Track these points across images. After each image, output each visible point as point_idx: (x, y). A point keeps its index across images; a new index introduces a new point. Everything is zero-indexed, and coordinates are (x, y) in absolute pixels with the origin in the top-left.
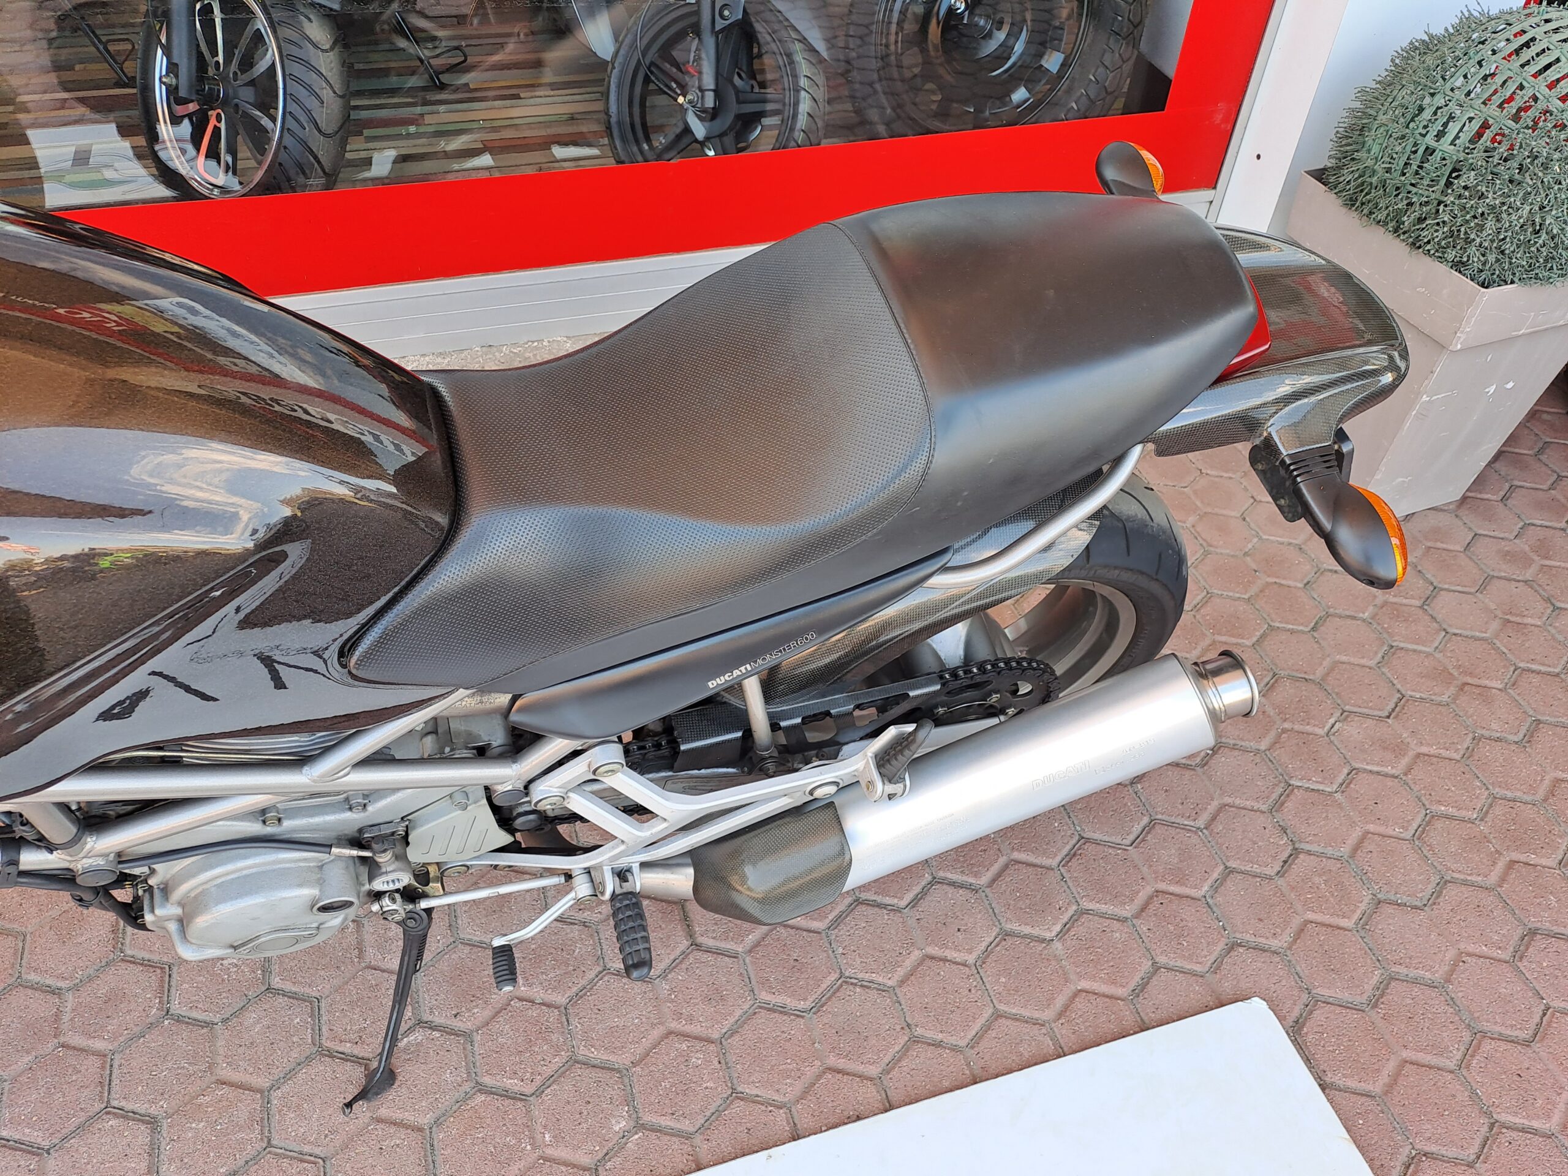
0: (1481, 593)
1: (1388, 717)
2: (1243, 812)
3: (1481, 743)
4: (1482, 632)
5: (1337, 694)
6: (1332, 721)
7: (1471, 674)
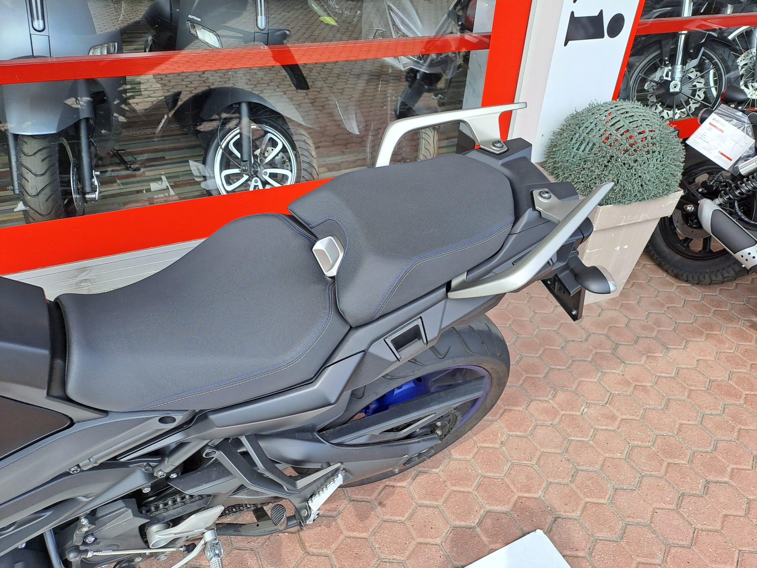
0: (636, 344)
1: (606, 404)
2: (551, 454)
3: (647, 412)
4: (639, 361)
5: (583, 395)
6: (582, 408)
7: (638, 381)
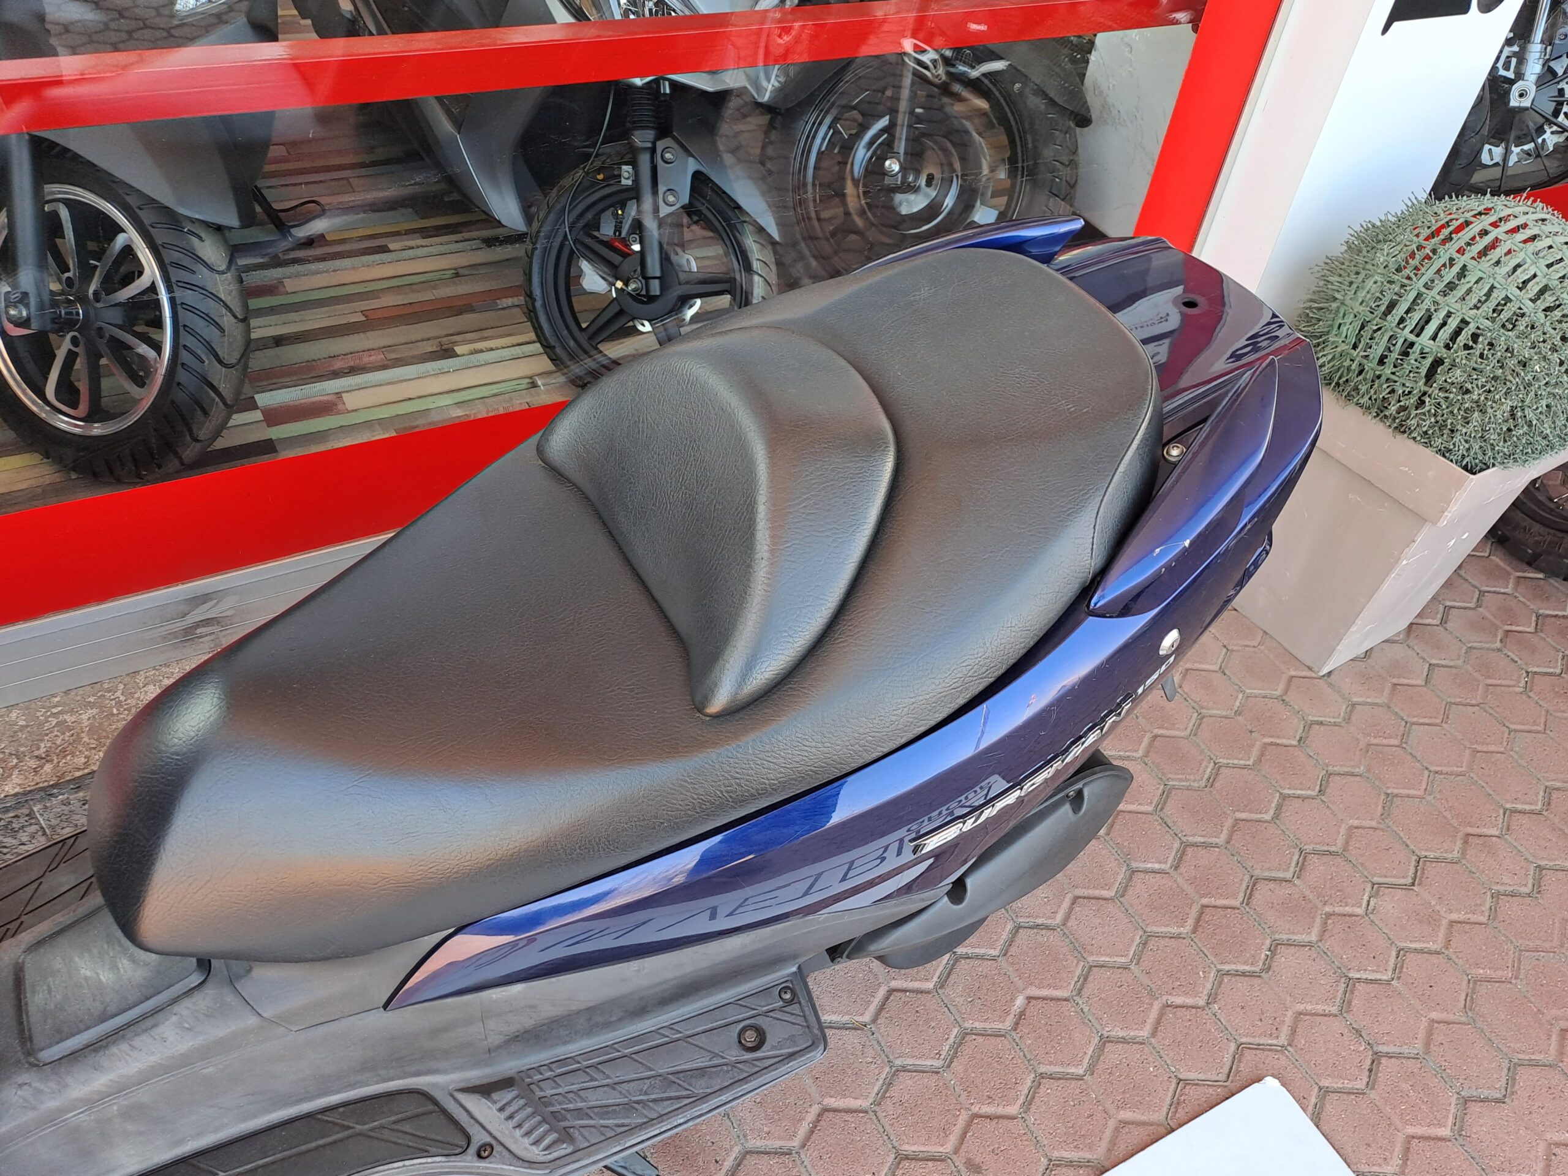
0: (1446, 722)
1: (1413, 884)
2: (1319, 1018)
3: (1500, 901)
4: (1459, 766)
5: (1362, 864)
6: (1366, 898)
7: (1469, 823)
